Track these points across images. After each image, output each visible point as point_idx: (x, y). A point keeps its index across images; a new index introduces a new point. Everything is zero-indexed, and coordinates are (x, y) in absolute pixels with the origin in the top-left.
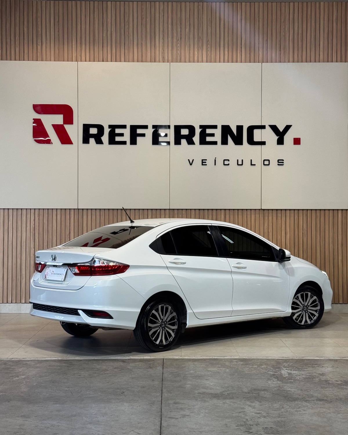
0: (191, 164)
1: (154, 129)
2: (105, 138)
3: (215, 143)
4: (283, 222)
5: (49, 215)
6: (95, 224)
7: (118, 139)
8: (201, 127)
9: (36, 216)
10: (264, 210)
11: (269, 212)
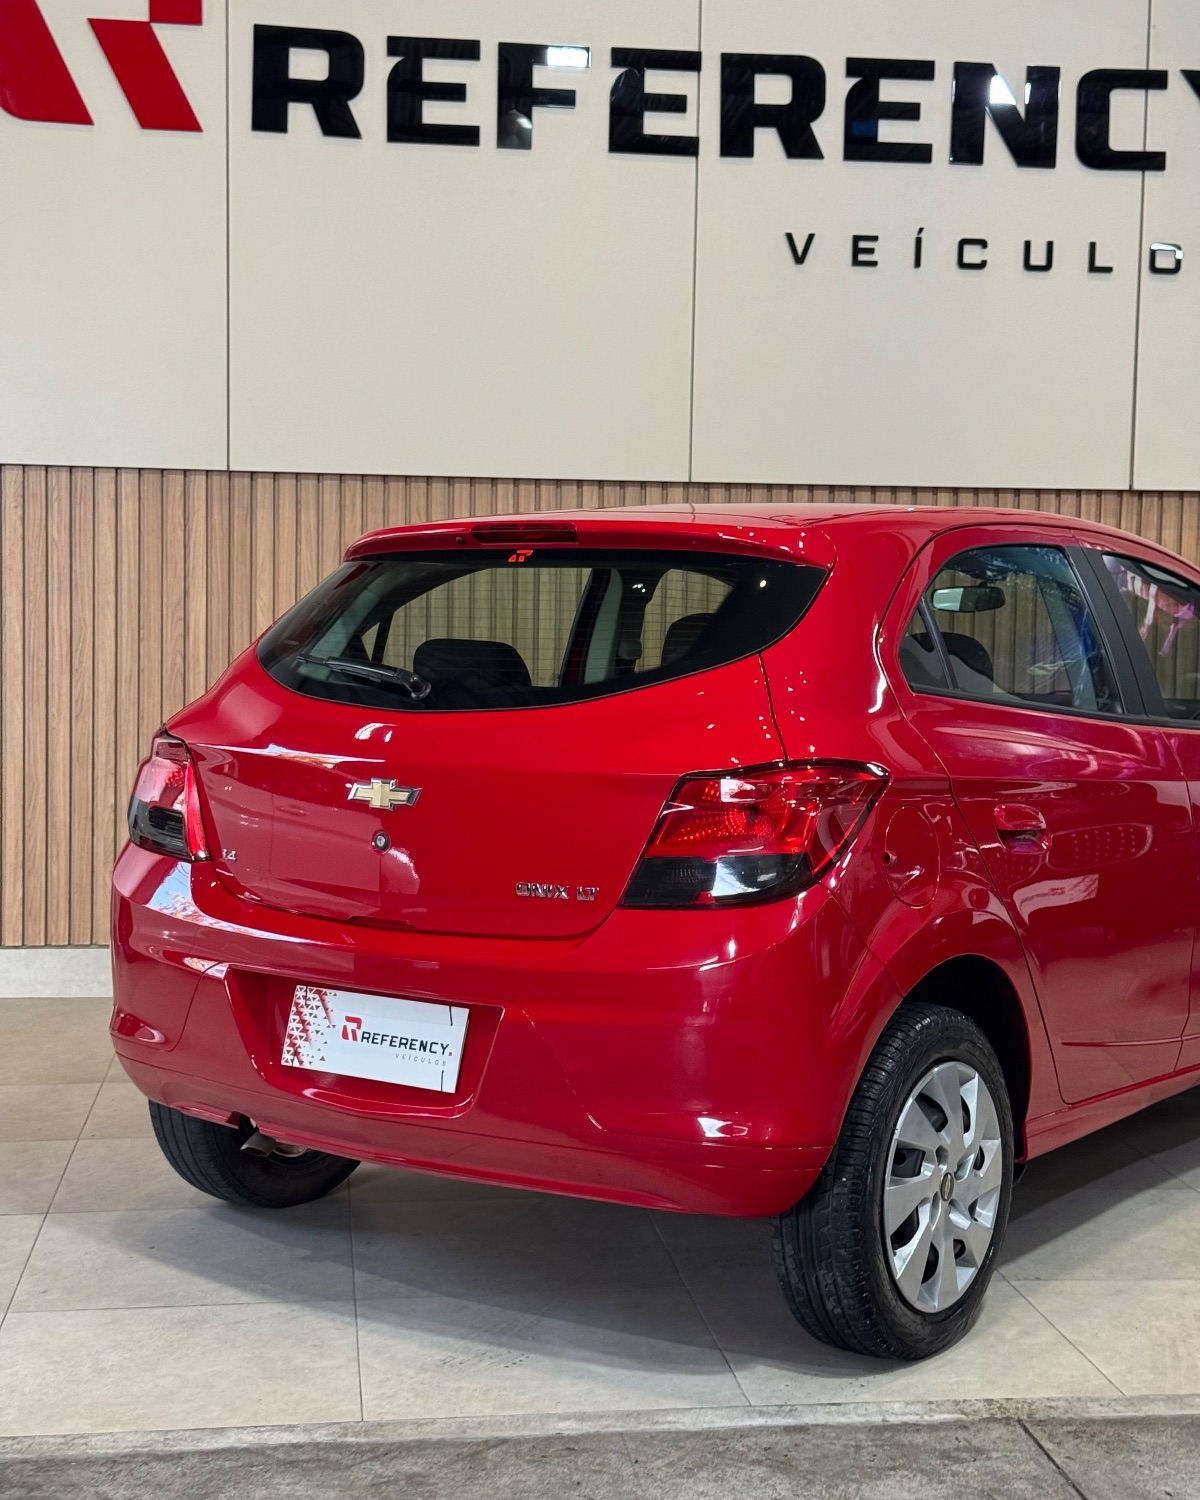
0: (800, 259)
1: (620, 71)
2: (370, 106)
3: (919, 154)
5: (77, 500)
6: (314, 553)
7: (434, 113)
8: (854, 66)
10: (1141, 493)
11: (1165, 506)
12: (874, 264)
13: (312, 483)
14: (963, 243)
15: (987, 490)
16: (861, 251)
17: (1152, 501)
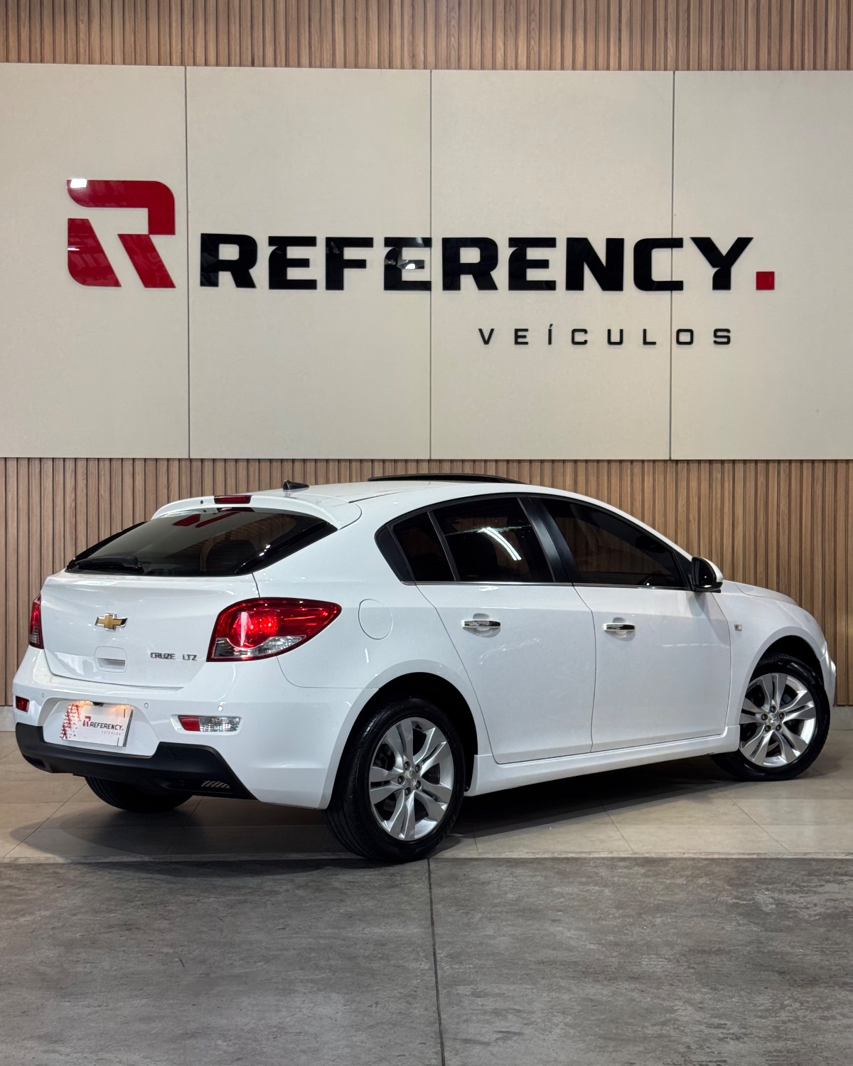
0: (486, 342)
1: (389, 249)
2: (260, 272)
3: (550, 286)
4: (726, 494)
5: (113, 475)
7: (293, 274)
8: (513, 242)
9: (80, 477)
10: (677, 461)
11: (691, 468)
12: (526, 343)
13: (233, 464)
14: (574, 331)
15: (593, 461)
16: (519, 337)
17: (683, 467)
